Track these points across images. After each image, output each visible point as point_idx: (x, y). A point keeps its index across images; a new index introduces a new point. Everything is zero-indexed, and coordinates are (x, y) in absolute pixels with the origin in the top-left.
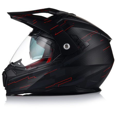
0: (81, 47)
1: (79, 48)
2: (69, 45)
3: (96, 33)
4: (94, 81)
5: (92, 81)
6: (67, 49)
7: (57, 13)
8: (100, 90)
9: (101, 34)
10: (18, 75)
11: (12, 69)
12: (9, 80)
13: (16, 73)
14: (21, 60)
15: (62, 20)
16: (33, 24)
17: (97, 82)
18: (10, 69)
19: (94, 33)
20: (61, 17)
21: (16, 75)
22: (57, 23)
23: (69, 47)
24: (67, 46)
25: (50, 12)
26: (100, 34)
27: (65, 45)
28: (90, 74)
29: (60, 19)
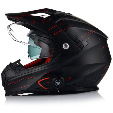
0: (80, 47)
1: (78, 47)
2: (68, 45)
3: (94, 32)
4: (93, 80)
5: (91, 80)
6: (66, 49)
7: (55, 13)
8: (97, 89)
9: (99, 33)
10: (17, 75)
11: (11, 70)
12: (9, 81)
13: (15, 73)
14: (20, 60)
15: (60, 20)
16: (32, 25)
17: (96, 80)
18: (9, 70)
19: (92, 32)
20: (59, 18)
21: (15, 76)
22: (56, 23)
23: (68, 46)
24: (66, 46)
25: (47, 12)
26: (97, 33)
27: (64, 45)
28: (89, 73)
29: (58, 19)
